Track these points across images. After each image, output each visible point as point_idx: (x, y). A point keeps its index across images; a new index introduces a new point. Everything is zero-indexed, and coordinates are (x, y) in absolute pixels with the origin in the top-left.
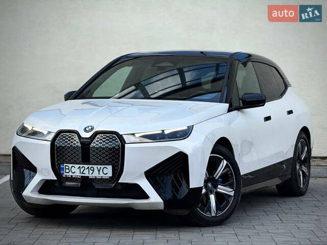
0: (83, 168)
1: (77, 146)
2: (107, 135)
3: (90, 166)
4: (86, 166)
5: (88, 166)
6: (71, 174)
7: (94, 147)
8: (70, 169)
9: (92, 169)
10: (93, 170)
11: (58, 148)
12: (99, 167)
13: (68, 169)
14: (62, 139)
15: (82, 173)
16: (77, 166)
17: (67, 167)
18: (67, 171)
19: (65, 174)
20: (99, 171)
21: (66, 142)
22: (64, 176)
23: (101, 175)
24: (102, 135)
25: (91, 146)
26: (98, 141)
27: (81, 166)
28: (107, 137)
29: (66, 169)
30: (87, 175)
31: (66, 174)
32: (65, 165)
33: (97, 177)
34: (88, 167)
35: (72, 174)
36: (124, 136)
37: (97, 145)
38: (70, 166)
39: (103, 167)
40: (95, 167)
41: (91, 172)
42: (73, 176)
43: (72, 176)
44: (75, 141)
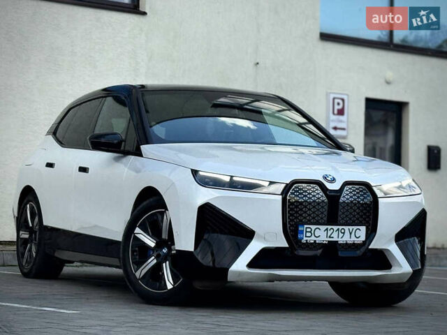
0: (332, 230)
1: (323, 201)
2: (356, 187)
3: (341, 227)
4: (335, 228)
5: (338, 227)
6: (313, 238)
7: (344, 202)
8: (313, 232)
9: (343, 231)
10: (344, 233)
11: (292, 204)
12: (351, 228)
13: (310, 232)
14: (297, 191)
15: (330, 237)
16: (323, 228)
17: (308, 230)
18: (308, 234)
19: (305, 239)
20: (351, 234)
21: (305, 196)
22: (304, 241)
23: (353, 238)
24: (351, 187)
25: (341, 201)
26: (347, 195)
27: (329, 227)
28: (357, 189)
29: (306, 232)
30: (335, 239)
31: (307, 239)
32: (306, 226)
33: (348, 242)
34: (338, 229)
35: (315, 239)
36: (374, 188)
37: (348, 199)
38: (313, 227)
39: (355, 228)
40: (346, 228)
41: (341, 235)
42: (317, 242)
43: (315, 241)
44: (318, 194)
